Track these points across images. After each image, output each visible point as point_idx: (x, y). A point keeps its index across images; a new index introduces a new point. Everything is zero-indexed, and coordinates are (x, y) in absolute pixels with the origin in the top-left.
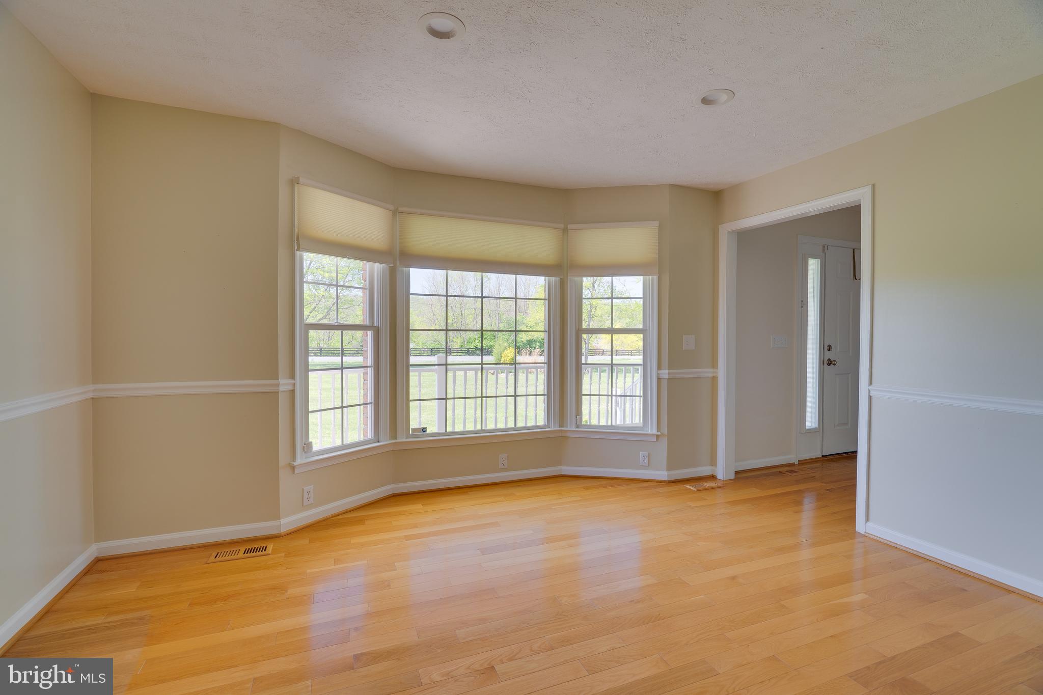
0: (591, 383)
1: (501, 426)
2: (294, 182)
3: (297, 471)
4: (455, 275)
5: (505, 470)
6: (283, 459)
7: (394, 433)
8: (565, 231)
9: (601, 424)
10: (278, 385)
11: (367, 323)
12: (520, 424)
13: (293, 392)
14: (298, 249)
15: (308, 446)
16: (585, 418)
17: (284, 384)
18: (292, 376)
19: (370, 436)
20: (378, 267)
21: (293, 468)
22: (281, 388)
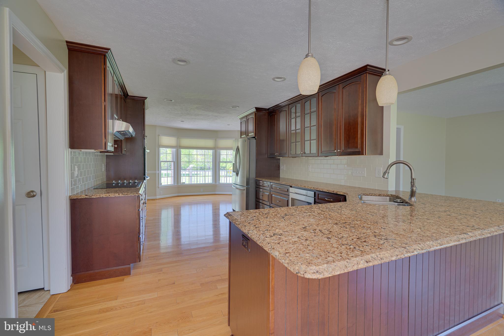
0: (222, 173)
1: (201, 182)
2: (159, 135)
3: (159, 188)
4: (191, 150)
5: (202, 192)
6: (157, 186)
7: (178, 183)
8: (216, 140)
9: (230, 183)
10: (156, 172)
11: (172, 160)
12: (198, 183)
13: (159, 174)
14: (160, 148)
15: (161, 184)
16: (221, 182)
17: (157, 172)
18: (159, 171)
19: (173, 184)
20: (174, 149)
21: (159, 187)
22: (157, 173)
